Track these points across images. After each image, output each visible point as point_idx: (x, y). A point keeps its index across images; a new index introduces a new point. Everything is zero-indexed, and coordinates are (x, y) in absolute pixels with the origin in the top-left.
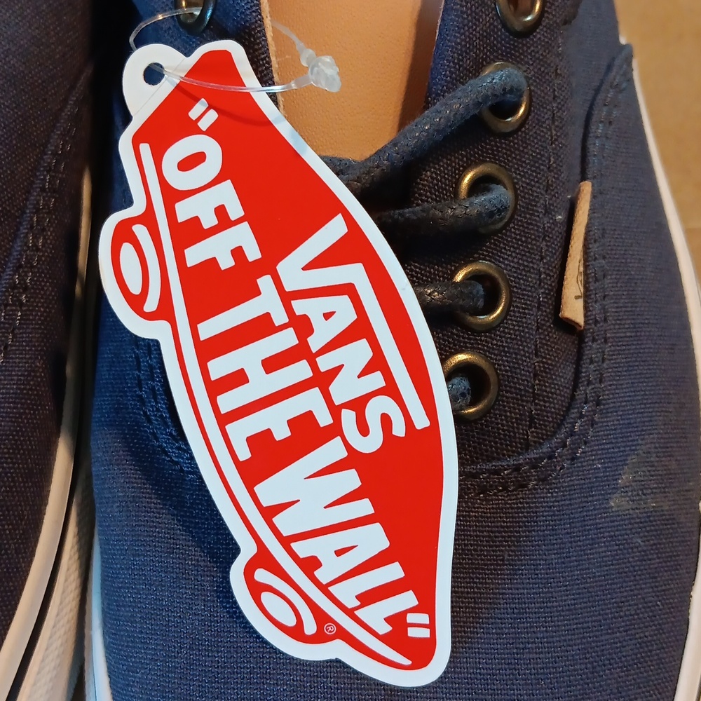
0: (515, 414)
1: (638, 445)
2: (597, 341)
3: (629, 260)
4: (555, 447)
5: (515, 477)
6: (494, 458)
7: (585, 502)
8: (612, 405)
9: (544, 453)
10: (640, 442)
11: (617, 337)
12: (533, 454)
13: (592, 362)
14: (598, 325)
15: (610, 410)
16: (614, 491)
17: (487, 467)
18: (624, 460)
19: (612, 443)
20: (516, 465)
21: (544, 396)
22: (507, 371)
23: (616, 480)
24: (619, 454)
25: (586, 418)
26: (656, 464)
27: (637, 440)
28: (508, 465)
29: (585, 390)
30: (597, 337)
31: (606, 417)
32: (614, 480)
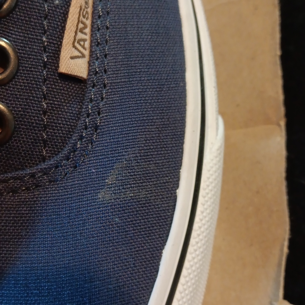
0: (31, 139)
1: (123, 155)
2: (97, 86)
3: (129, 29)
4: (60, 160)
5: (31, 181)
6: (19, 169)
7: (82, 195)
8: (106, 129)
9: (51, 165)
10: (124, 153)
11: (114, 83)
12: (43, 166)
13: (91, 101)
14: (98, 75)
15: (105, 133)
16: (102, 187)
17: (11, 175)
18: (112, 166)
19: (105, 155)
20: (31, 173)
21: (53, 126)
22: (20, 111)
23: (105, 180)
24: (108, 162)
25: (85, 139)
26: (136, 168)
27: (122, 152)
28: (26, 174)
29: (85, 120)
30: (96, 84)
31: (102, 138)
32: (103, 180)
